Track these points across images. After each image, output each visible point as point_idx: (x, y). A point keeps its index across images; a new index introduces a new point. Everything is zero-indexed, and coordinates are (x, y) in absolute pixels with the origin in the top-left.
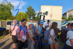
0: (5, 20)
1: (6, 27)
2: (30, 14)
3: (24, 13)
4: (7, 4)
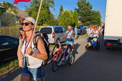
0: (42, 25)
2: (83, 13)
3: (72, 12)
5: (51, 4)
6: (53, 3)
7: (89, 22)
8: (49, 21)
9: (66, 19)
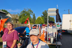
5: (31, 13)
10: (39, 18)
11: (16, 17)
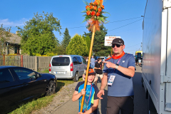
0: (43, 54)
1: (50, 70)
4: (44, 18)
5: (55, 25)
6: (59, 25)
7: (103, 51)
8: (54, 49)
9: (78, 47)
10: (76, 39)
11: (4, 36)
